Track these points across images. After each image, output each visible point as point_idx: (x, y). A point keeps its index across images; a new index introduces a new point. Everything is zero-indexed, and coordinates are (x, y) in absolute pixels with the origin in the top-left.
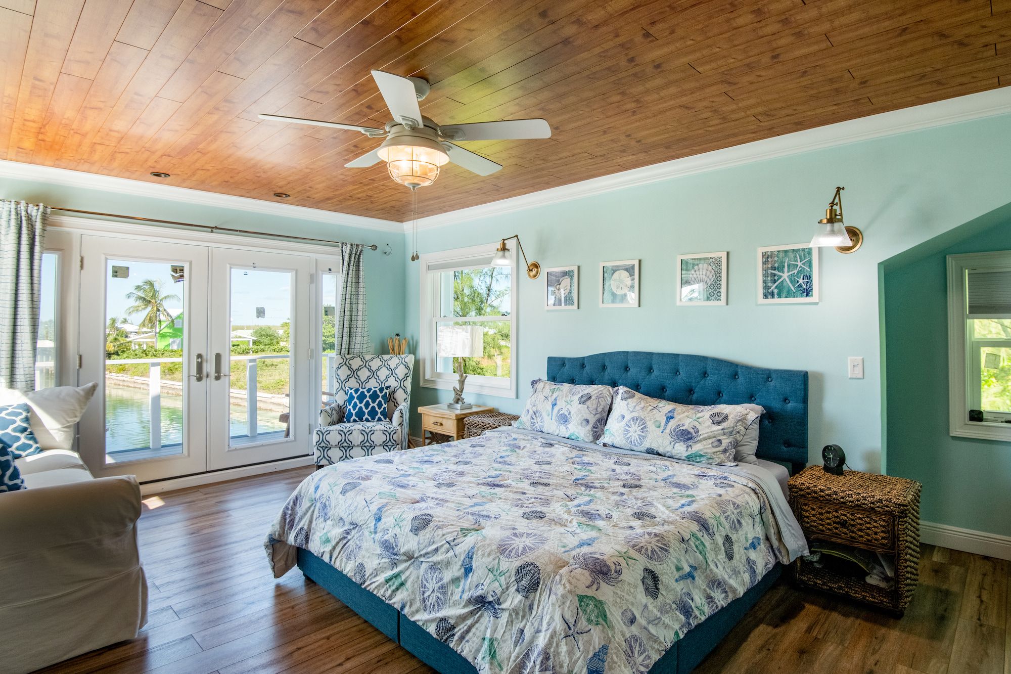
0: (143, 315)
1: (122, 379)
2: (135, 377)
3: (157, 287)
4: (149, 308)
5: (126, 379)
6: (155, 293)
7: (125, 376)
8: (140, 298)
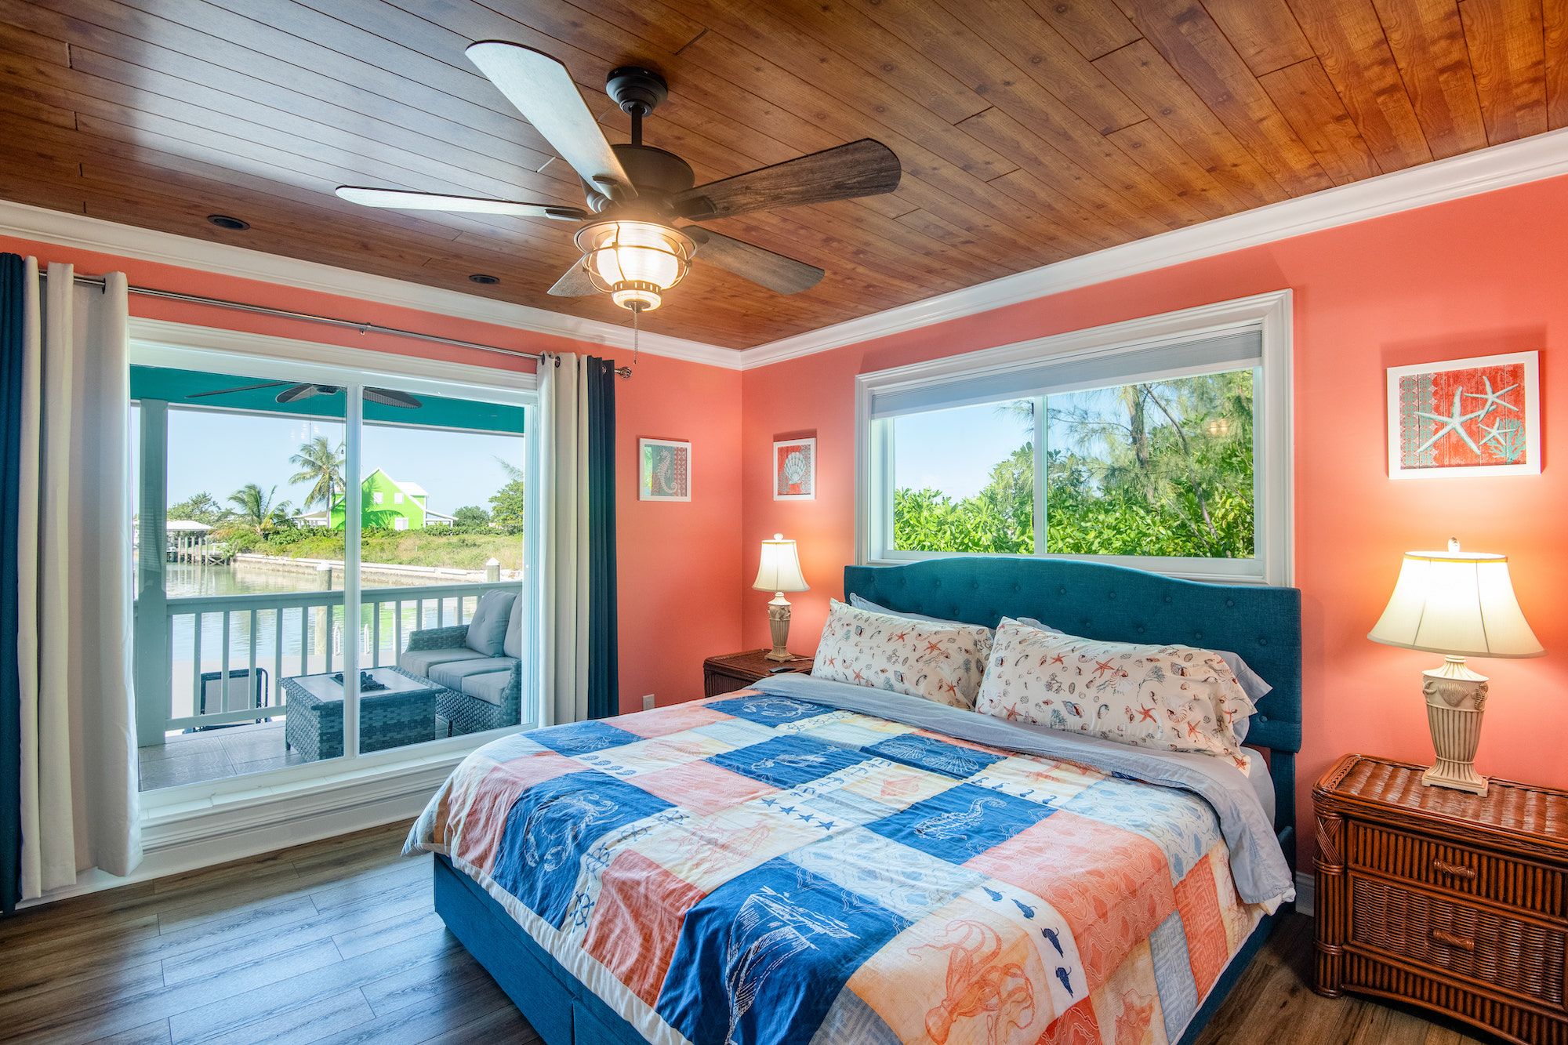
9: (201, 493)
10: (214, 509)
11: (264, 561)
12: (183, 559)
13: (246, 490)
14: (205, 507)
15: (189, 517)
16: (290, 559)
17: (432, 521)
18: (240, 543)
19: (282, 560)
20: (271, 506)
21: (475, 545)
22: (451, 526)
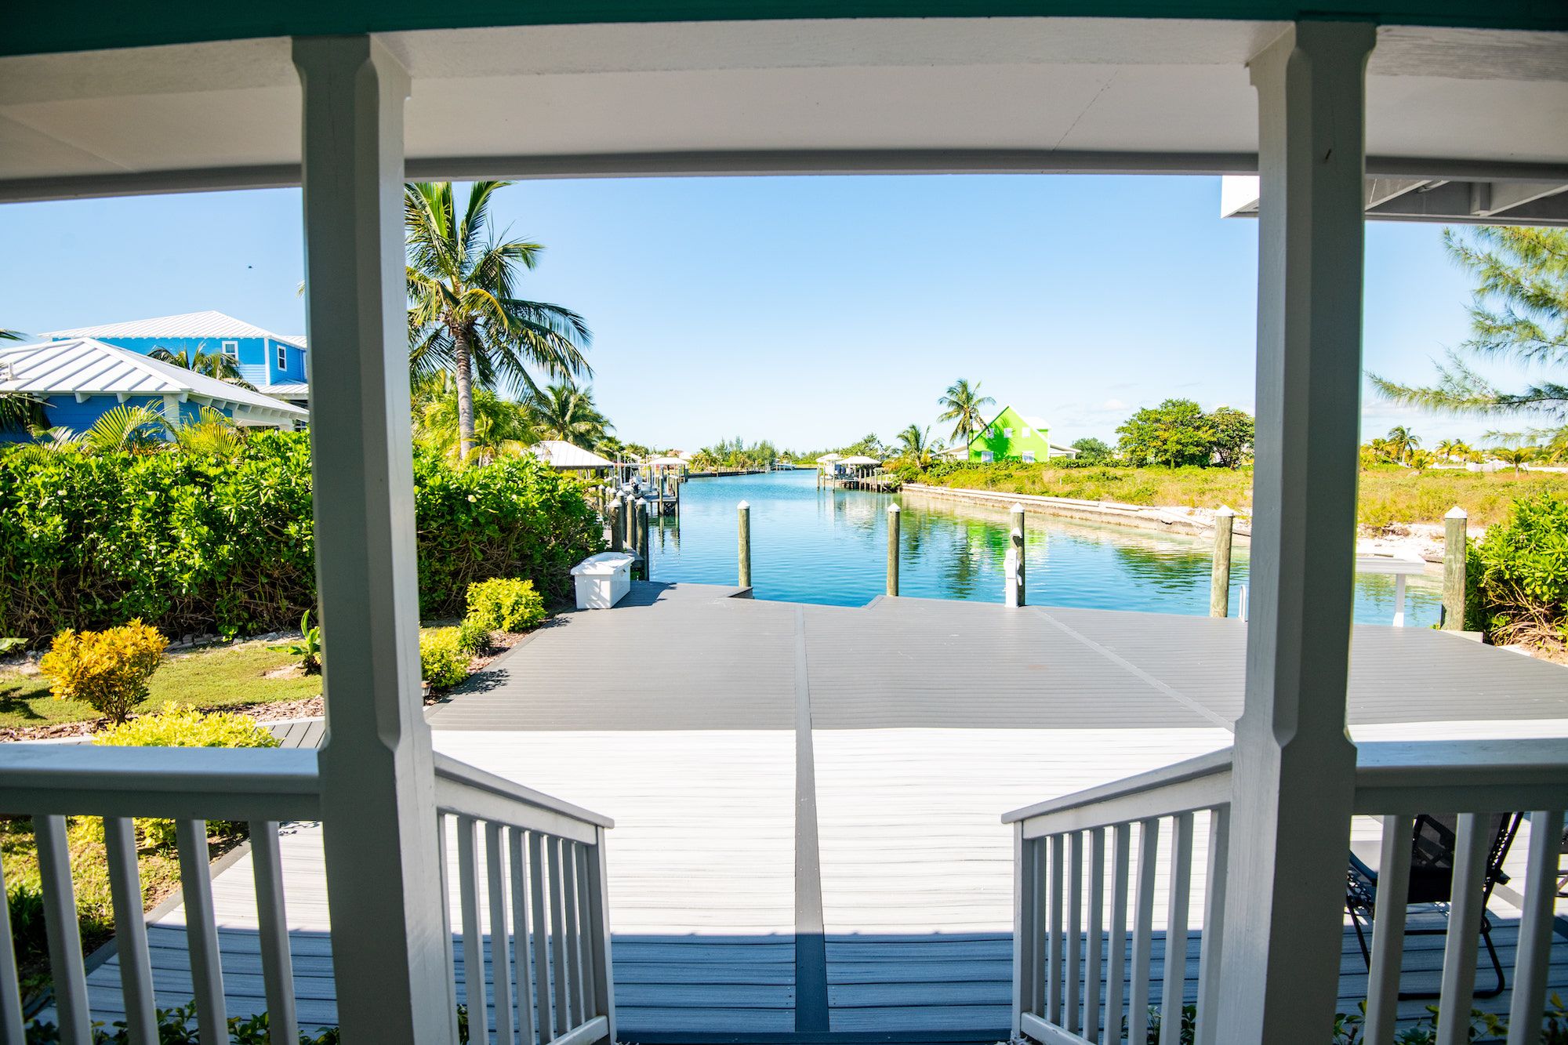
0: (955, 422)
1: (941, 492)
2: (956, 490)
3: (971, 390)
4: (962, 415)
5: (945, 492)
6: (969, 398)
7: (945, 488)
8: (952, 403)
9: (870, 434)
10: (878, 446)
11: (924, 490)
12: (863, 488)
13: (909, 430)
14: (872, 445)
15: (863, 454)
16: (949, 489)
17: (1058, 454)
18: (906, 475)
19: (940, 489)
20: (927, 442)
21: (1116, 478)
22: (1074, 458)
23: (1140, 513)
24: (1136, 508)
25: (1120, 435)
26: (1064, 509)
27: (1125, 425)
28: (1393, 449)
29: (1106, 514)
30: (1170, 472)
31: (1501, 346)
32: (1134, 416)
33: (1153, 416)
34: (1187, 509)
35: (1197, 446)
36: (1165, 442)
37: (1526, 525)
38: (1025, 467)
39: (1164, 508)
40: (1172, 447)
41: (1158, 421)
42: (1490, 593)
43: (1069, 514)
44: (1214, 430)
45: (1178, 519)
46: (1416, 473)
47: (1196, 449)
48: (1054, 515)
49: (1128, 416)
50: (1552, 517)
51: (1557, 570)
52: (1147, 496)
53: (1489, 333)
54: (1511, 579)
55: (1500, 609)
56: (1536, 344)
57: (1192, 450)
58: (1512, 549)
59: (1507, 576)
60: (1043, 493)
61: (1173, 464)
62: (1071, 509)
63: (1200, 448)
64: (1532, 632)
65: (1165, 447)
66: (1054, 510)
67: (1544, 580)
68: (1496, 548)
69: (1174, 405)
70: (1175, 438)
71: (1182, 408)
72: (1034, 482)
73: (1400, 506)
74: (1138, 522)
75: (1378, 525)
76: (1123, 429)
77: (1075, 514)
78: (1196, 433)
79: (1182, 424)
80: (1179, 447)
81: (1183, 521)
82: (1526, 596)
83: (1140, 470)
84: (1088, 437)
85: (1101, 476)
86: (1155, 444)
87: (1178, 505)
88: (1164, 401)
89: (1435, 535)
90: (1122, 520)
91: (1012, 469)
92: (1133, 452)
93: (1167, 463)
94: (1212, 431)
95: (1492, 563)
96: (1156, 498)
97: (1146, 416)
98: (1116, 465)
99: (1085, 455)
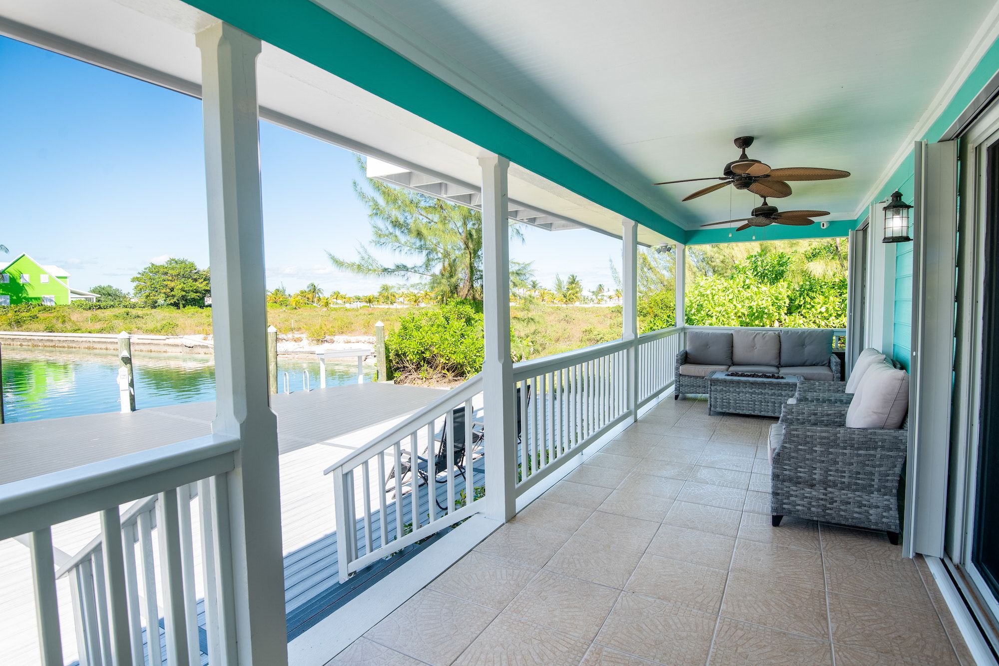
17: (79, 298)
21: (138, 317)
22: (95, 301)
23: (167, 342)
24: (164, 337)
25: (135, 284)
26: (99, 342)
27: (139, 276)
28: (310, 296)
29: (138, 344)
30: (179, 311)
31: (385, 244)
32: (146, 269)
33: (162, 270)
34: (202, 336)
35: (196, 292)
36: (172, 290)
37: (405, 328)
38: (46, 309)
39: (186, 336)
40: (178, 293)
41: (166, 274)
42: (394, 362)
43: (104, 346)
44: (207, 282)
45: (197, 344)
46: (325, 309)
47: (195, 294)
48: (89, 348)
49: (141, 269)
50: (413, 324)
51: (418, 347)
52: (170, 329)
53: (380, 238)
54: (401, 354)
55: (398, 369)
56: (398, 244)
57: (193, 295)
58: (401, 339)
59: (400, 353)
60: (75, 331)
61: (181, 306)
62: (105, 342)
63: (198, 294)
64: (410, 377)
65: (173, 293)
66: (88, 345)
67: (413, 352)
68: (395, 340)
69: (176, 262)
70: (180, 287)
71: (183, 265)
72: (64, 322)
73: (328, 327)
74: (166, 348)
75: (319, 338)
76: (137, 279)
77: (109, 346)
78: (194, 283)
79: (184, 276)
80: (184, 293)
81: (201, 344)
82: (407, 361)
83: (154, 310)
84: (104, 284)
85: (125, 316)
86: (164, 291)
87: (195, 334)
88: (169, 259)
89: (346, 341)
90: (153, 348)
91: (35, 311)
92: (147, 296)
93: (176, 305)
94: (206, 282)
95: (393, 347)
96: (178, 330)
97: (155, 270)
98: (134, 306)
99: (102, 299)
